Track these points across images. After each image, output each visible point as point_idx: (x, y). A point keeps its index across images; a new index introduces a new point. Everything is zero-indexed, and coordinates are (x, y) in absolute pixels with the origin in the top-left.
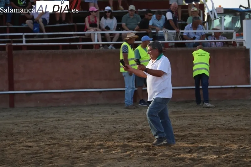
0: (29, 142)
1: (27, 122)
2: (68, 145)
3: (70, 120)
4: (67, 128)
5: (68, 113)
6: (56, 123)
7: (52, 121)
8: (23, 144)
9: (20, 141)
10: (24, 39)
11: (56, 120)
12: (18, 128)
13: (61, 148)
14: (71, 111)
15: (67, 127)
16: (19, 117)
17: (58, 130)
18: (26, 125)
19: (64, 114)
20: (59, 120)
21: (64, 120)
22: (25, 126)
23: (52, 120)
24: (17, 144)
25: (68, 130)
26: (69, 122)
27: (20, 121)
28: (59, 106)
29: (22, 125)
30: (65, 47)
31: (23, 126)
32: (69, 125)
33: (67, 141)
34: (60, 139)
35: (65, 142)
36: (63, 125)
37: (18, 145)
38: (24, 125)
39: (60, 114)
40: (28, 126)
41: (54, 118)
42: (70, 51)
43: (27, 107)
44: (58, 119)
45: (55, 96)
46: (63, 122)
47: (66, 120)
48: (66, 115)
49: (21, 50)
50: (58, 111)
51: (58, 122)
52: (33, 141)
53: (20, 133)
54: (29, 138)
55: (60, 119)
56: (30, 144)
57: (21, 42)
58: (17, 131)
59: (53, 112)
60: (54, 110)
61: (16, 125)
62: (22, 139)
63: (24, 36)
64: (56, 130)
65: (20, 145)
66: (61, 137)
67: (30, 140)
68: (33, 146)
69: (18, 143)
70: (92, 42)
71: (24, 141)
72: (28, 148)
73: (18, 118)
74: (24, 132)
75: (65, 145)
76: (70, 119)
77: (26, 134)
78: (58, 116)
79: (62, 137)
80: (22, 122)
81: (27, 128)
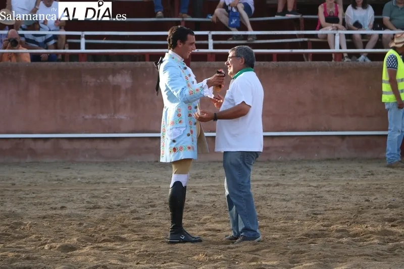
0: (217, 222)
1: (214, 188)
2: (284, 230)
3: (289, 186)
4: (284, 200)
5: (285, 172)
6: (265, 189)
7: (257, 187)
8: (205, 227)
9: (201, 221)
10: (211, 42)
11: (264, 185)
12: (197, 197)
13: (272, 234)
14: (291, 170)
15: (284, 198)
16: (200, 178)
17: (269, 202)
18: (212, 192)
19: (279, 174)
20: (269, 185)
21: (278, 185)
22: (210, 194)
23: (258, 185)
24: (196, 225)
25: (284, 203)
26: (287, 189)
27: (201, 185)
28: (269, 161)
29: (204, 192)
30: (281, 57)
31: (207, 195)
32: (287, 195)
33: (283, 222)
34: (270, 218)
35: (281, 224)
36: (276, 194)
37: (198, 227)
38: (208, 192)
39: (271, 175)
40: (215, 195)
41: (261, 181)
42: (291, 64)
43: (214, 162)
44: (267, 183)
46: (276, 189)
47: (282, 185)
48: (283, 176)
49: (206, 60)
50: (268, 169)
51: (268, 188)
52: (224, 221)
53: (201, 206)
54: (216, 215)
55: (271, 183)
56: (219, 226)
57: (206, 47)
58: (196, 203)
59: (260, 170)
60: (261, 167)
61: (195, 192)
62: (205, 217)
63: (210, 37)
64: (264, 202)
65: (201, 228)
66: (273, 216)
67: (217, 219)
68: (224, 230)
69: (198, 224)
70: (329, 48)
71: (209, 221)
72: (214, 233)
73: (198, 180)
74: (209, 204)
75: (280, 230)
76: (288, 184)
77: (212, 208)
78: (268, 177)
79: (275, 214)
80: (205, 188)
81: (213, 198)
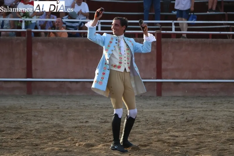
0: (175, 131)
1: (174, 112)
2: (215, 137)
3: (218, 111)
4: (215, 119)
5: (216, 103)
6: (204, 113)
7: (199, 112)
8: (169, 134)
9: (167, 131)
10: (173, 27)
11: (204, 111)
12: (164, 117)
13: (208, 139)
14: (219, 102)
15: (215, 118)
16: (166, 106)
17: (206, 120)
18: (173, 114)
19: (212, 104)
20: (206, 111)
21: (211, 110)
22: (172, 115)
23: (200, 110)
24: (163, 133)
25: (215, 121)
26: (217, 113)
27: (167, 110)
28: (206, 96)
29: (168, 114)
30: (214, 36)
31: (170, 116)
32: (217, 116)
33: (214, 132)
34: (207, 130)
35: (213, 133)
36: (211, 115)
37: (165, 134)
38: (171, 114)
39: (207, 105)
40: (175, 116)
41: (202, 108)
42: (220, 40)
43: (175, 96)
44: (205, 109)
45: (203, 86)
46: (210, 113)
47: (214, 110)
48: (214, 106)
49: (171, 37)
50: (206, 101)
51: (205, 112)
52: (180, 131)
53: (167, 122)
54: (175, 127)
55: (207, 109)
56: (177, 134)
57: (171, 30)
58: (164, 120)
59: (201, 102)
60: (202, 100)
61: (163, 114)
62: (169, 129)
63: (173, 24)
64: (203, 120)
65: (167, 135)
66: (208, 128)
67: (176, 130)
68: (180, 136)
69: (165, 132)
71: (171, 131)
72: (174, 138)
73: (165, 107)
74: (171, 121)
75: (212, 136)
76: (217, 110)
77: (173, 123)
78: (206, 106)
79: (210, 127)
80: (169, 112)
81: (174, 118)
